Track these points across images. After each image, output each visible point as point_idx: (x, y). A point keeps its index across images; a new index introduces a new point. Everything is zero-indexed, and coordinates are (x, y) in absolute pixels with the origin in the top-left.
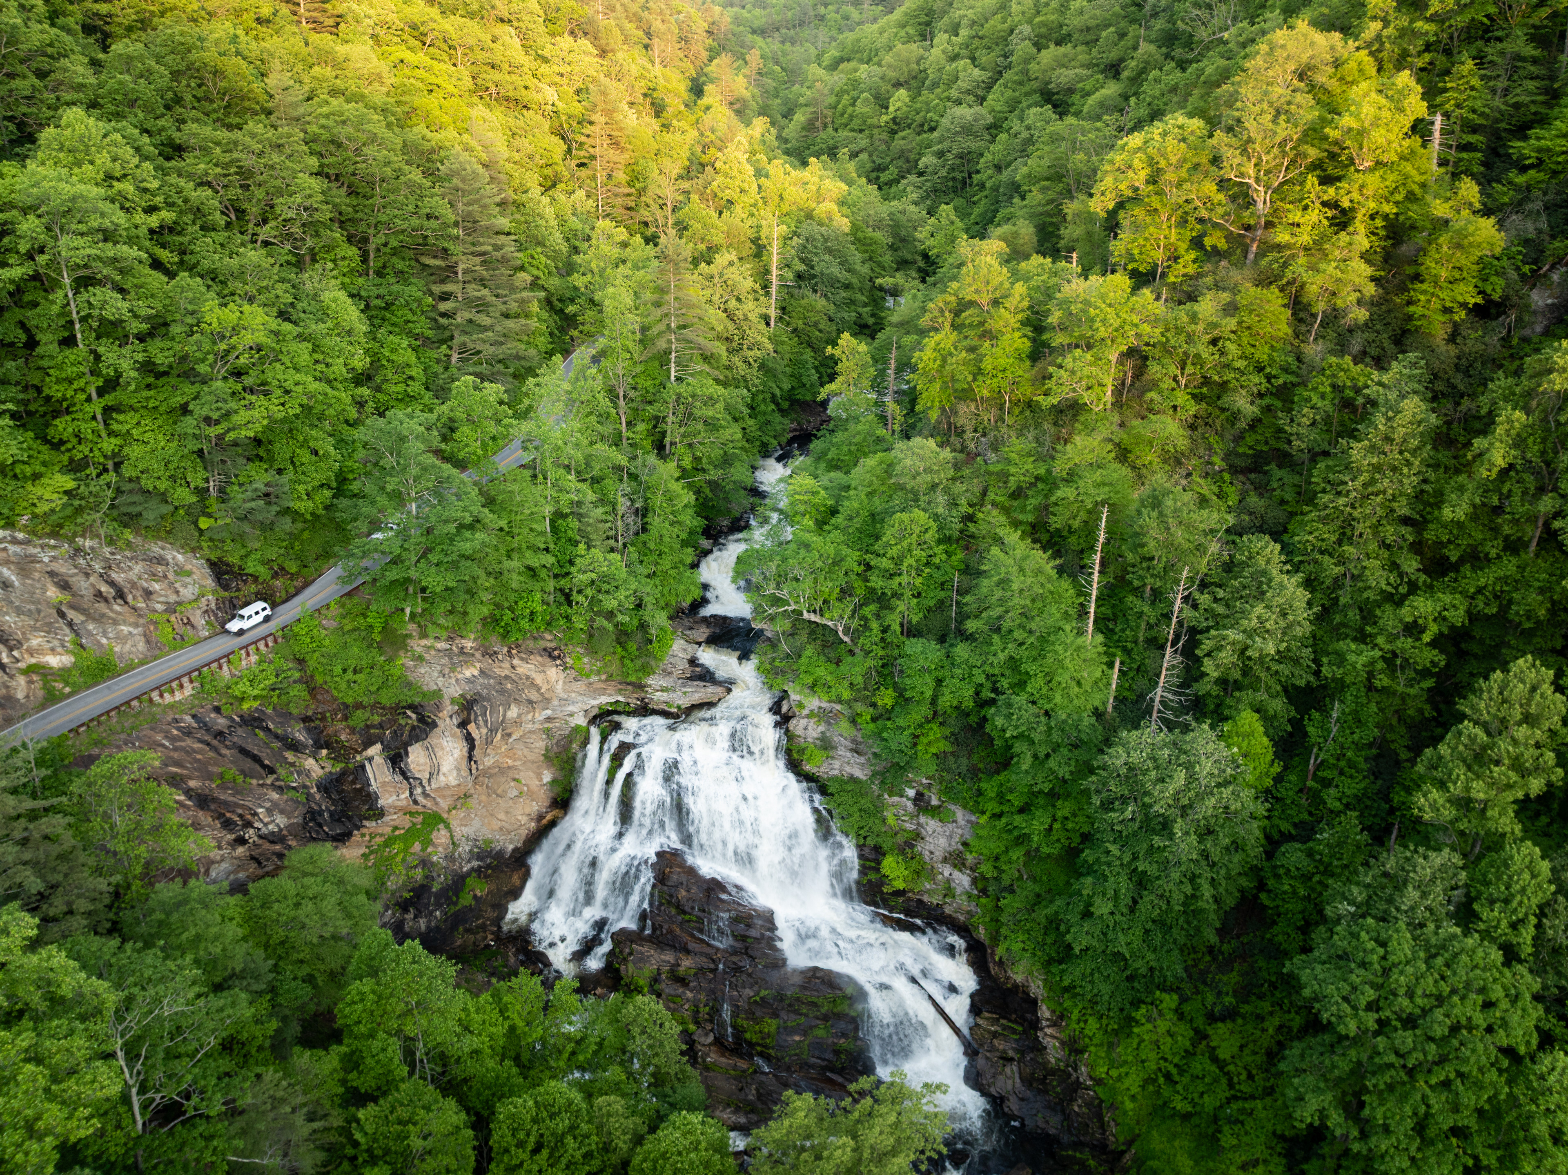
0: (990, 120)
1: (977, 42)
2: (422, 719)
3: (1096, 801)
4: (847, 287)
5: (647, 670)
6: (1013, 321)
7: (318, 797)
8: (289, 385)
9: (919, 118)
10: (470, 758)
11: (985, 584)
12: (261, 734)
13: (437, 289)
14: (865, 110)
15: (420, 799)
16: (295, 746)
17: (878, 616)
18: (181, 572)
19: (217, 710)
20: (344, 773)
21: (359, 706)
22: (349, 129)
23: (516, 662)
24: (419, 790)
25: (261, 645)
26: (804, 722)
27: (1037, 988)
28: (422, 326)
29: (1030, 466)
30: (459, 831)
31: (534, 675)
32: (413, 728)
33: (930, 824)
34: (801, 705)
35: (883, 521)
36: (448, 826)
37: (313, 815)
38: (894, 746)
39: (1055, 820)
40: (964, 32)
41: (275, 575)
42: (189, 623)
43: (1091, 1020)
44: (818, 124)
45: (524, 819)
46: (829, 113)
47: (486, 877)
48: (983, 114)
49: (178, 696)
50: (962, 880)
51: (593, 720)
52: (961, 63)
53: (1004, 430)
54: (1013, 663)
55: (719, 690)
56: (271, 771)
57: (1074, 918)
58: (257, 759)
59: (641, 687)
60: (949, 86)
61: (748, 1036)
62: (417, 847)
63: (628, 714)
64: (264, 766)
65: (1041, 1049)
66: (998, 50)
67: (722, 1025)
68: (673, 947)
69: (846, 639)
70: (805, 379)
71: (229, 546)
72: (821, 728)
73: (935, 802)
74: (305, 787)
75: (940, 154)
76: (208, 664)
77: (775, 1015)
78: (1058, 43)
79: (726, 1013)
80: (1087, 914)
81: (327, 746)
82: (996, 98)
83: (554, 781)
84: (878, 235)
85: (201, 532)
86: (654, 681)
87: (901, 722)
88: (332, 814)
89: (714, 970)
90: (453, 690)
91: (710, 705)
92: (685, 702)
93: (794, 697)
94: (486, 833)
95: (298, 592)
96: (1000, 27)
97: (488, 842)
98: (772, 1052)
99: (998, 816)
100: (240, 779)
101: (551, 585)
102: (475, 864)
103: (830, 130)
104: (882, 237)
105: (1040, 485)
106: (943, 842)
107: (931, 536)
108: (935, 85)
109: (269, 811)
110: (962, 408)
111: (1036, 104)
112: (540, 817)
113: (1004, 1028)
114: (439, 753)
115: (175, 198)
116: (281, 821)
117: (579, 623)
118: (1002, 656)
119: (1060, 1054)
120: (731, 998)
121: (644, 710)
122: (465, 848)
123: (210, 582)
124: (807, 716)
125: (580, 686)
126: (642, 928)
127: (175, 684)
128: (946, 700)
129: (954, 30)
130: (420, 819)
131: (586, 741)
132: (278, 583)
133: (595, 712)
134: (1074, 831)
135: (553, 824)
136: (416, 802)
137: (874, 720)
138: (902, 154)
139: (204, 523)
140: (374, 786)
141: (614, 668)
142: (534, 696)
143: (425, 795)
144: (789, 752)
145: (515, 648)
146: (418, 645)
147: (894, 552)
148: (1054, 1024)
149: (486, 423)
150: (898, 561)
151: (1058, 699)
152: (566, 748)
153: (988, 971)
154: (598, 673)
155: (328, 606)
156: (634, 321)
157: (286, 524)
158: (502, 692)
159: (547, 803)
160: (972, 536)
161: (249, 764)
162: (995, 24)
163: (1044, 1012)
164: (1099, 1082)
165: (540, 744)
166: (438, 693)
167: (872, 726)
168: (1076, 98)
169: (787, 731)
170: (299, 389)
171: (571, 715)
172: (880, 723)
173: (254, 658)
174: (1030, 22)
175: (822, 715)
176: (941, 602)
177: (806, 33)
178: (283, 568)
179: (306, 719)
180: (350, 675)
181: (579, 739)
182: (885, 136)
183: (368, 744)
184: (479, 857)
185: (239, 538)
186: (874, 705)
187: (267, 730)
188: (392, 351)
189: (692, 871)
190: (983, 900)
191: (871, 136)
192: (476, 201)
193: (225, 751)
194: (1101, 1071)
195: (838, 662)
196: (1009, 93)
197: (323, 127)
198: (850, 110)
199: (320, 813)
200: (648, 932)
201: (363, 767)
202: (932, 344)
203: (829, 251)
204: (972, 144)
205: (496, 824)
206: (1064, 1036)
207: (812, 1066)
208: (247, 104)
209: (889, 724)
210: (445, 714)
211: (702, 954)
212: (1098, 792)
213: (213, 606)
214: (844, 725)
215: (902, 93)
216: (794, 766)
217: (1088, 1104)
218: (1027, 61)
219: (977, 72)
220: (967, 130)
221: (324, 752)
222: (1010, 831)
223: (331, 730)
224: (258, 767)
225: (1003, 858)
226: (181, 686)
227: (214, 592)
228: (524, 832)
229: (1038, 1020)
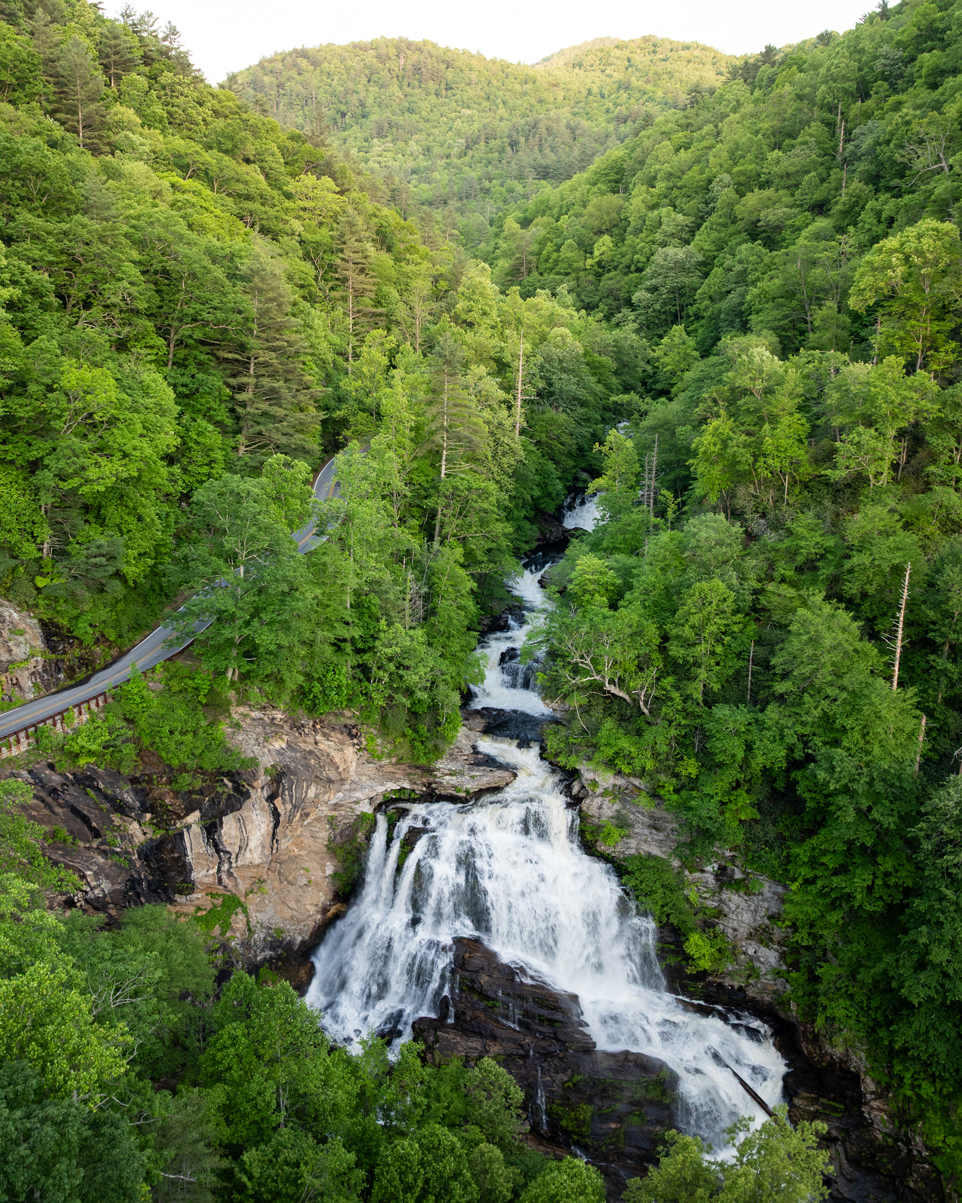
0: (700, 258)
1: (675, 192)
2: (237, 788)
3: (927, 846)
4: (583, 404)
5: (437, 751)
6: (791, 404)
7: (138, 864)
8: (128, 448)
9: (625, 261)
10: (274, 835)
11: (794, 644)
12: (92, 794)
13: (233, 381)
14: (569, 255)
15: (224, 877)
16: (121, 808)
17: (678, 688)
18: (15, 631)
19: (51, 767)
20: (162, 842)
21: (183, 769)
22: (158, 230)
23: (319, 737)
24: (226, 867)
25: (93, 704)
26: (598, 801)
27: (859, 1060)
28: (222, 415)
29: (819, 539)
30: (256, 917)
31: (333, 753)
32: (230, 796)
33: (733, 899)
34: (594, 783)
35: (679, 593)
36: (245, 911)
37: (133, 883)
38: (704, 813)
39: (875, 877)
40: (661, 186)
41: (97, 642)
42: (17, 684)
43: (924, 1084)
44: (523, 269)
45: (312, 910)
46: (534, 259)
47: (277, 969)
48: (693, 251)
49: (15, 752)
50: (769, 956)
51: (378, 809)
52: (664, 211)
53: (784, 508)
54: (827, 720)
55: (506, 775)
56: (97, 834)
57: (906, 971)
58: (86, 820)
59: (429, 771)
60: (653, 230)
61: (564, 1123)
62: (217, 930)
63: (414, 801)
64: (92, 829)
65: (867, 1125)
66: (699, 198)
67: (536, 1111)
68: (480, 1035)
69: (646, 711)
70: (550, 488)
71: (62, 606)
72: (617, 806)
73: (738, 875)
74: (127, 852)
75: (654, 289)
76: (44, 721)
77: (590, 1101)
78: (762, 186)
79: (541, 1099)
80: (922, 965)
81: (152, 809)
82: (703, 239)
83: (335, 875)
84: (604, 359)
85: (37, 589)
86: (442, 765)
87: (708, 790)
88: (149, 884)
89: (526, 1057)
90: (267, 761)
91: (496, 789)
92: (473, 786)
93: (588, 775)
94: (278, 922)
95: (115, 660)
96: (698, 178)
97: (280, 931)
98: (589, 1141)
99: (808, 882)
100: (70, 839)
101: (353, 660)
102: (268, 953)
103: (535, 274)
104: (608, 361)
105: (830, 557)
106: (747, 917)
107: (728, 606)
108: (638, 231)
109: (96, 875)
110: (741, 491)
111: (746, 241)
112: (325, 910)
113: (825, 1106)
114: (249, 827)
115: (17, 277)
116: (106, 886)
117: (379, 701)
118: (817, 713)
119: (889, 1128)
120: (544, 1083)
121: (432, 796)
122: (259, 935)
123: (39, 644)
124: (602, 795)
125: (370, 769)
126: (444, 1016)
127: (12, 739)
128: (759, 761)
129: (651, 182)
130: (219, 901)
131: (373, 828)
132: (97, 650)
133: (380, 799)
134: (896, 885)
135: (338, 916)
136: (220, 880)
137: (677, 791)
138: (610, 293)
139: (41, 582)
140: (190, 858)
141: (404, 751)
142: (333, 775)
143: (230, 874)
144: (582, 833)
145: (320, 724)
146: (237, 711)
147: (695, 620)
148: (879, 1096)
149: (292, 501)
150: (698, 630)
151: (877, 750)
152: (351, 838)
153: (800, 1052)
154: (389, 756)
155: (153, 670)
156: (410, 419)
157: (116, 586)
158: (307, 767)
159: (330, 896)
160: (764, 609)
161: (79, 825)
162: (694, 175)
163: (869, 1085)
164: (936, 1151)
165: (324, 834)
166: (254, 761)
167: (675, 797)
168: (786, 233)
169: (581, 811)
170: (137, 453)
171: (357, 802)
172: (684, 793)
173: (85, 717)
174: (728, 172)
175: (616, 793)
176: (738, 672)
177: (472, 204)
178: (103, 636)
179: (134, 781)
180: (177, 736)
181: (366, 826)
182: (591, 278)
183: (189, 811)
184: (272, 947)
185: (73, 598)
186: (676, 775)
187: (97, 789)
188: (198, 435)
189: (492, 956)
190: (794, 975)
191: (578, 279)
192: (272, 300)
193: (58, 810)
194: (937, 1139)
195: (639, 733)
196: (714, 235)
197: (133, 227)
198: (555, 255)
199: (139, 881)
200: (451, 1021)
201: (181, 835)
202: (711, 428)
203: (564, 370)
204: (686, 280)
205: (288, 913)
206: (893, 1107)
207: (630, 1156)
208: (63, 204)
209: (694, 793)
210: (258, 783)
211: (509, 1040)
212: (928, 837)
213: (40, 668)
214: (644, 801)
215: (606, 238)
216: (589, 847)
217: (925, 1178)
218: (731, 205)
219: (680, 217)
220: (680, 267)
221: (149, 816)
222: (828, 894)
223: (156, 793)
224: (86, 829)
225: (819, 923)
226: (18, 742)
227: (43, 653)
228: (311, 924)
229: (861, 1094)
